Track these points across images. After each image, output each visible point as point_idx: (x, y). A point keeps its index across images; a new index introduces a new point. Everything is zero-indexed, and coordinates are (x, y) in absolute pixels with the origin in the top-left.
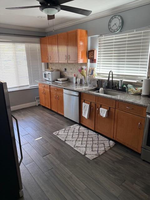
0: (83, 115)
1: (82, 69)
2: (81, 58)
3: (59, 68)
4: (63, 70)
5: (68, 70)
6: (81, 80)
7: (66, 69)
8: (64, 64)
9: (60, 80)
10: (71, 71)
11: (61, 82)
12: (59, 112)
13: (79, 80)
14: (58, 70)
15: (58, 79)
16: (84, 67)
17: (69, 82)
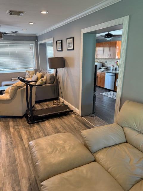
0: (116, 86)
1: (117, 62)
2: (117, 56)
3: (101, 61)
4: (104, 62)
5: (107, 62)
6: (116, 68)
7: (106, 62)
8: (106, 59)
9: (103, 68)
10: (110, 63)
11: (103, 69)
12: (101, 86)
13: (114, 68)
14: (101, 63)
15: (101, 68)
16: (119, 61)
17: (108, 69)
